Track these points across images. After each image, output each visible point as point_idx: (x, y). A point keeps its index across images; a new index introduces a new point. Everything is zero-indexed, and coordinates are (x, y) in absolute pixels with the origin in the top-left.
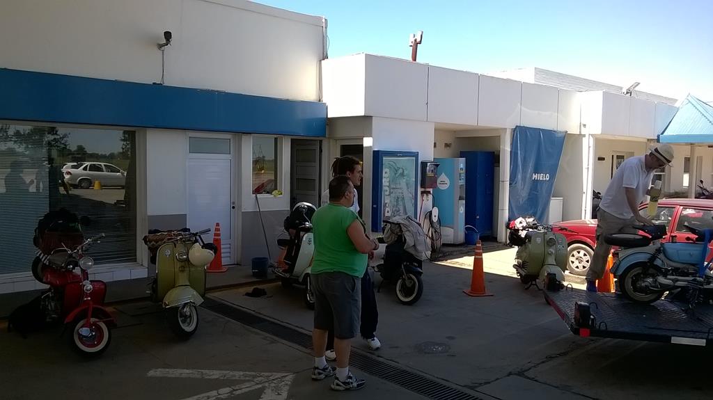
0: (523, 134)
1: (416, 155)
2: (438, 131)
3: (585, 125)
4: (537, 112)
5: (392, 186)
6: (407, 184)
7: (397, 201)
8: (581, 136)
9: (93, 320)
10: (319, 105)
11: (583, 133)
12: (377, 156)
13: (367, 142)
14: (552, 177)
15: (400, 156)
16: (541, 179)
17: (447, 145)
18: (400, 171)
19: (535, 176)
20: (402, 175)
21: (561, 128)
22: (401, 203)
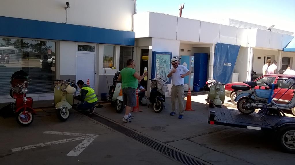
0: (219, 46)
1: (171, 54)
2: (181, 44)
3: (249, 43)
4: (227, 37)
5: (160, 66)
6: (167, 66)
7: (162, 73)
8: (247, 48)
9: (26, 112)
10: (132, 33)
11: (248, 47)
12: (154, 54)
13: (150, 48)
14: (233, 64)
15: (164, 54)
16: (228, 65)
17: (189, 51)
18: (164, 60)
19: (225, 64)
20: (165, 62)
21: (238, 44)
22: (164, 73)
